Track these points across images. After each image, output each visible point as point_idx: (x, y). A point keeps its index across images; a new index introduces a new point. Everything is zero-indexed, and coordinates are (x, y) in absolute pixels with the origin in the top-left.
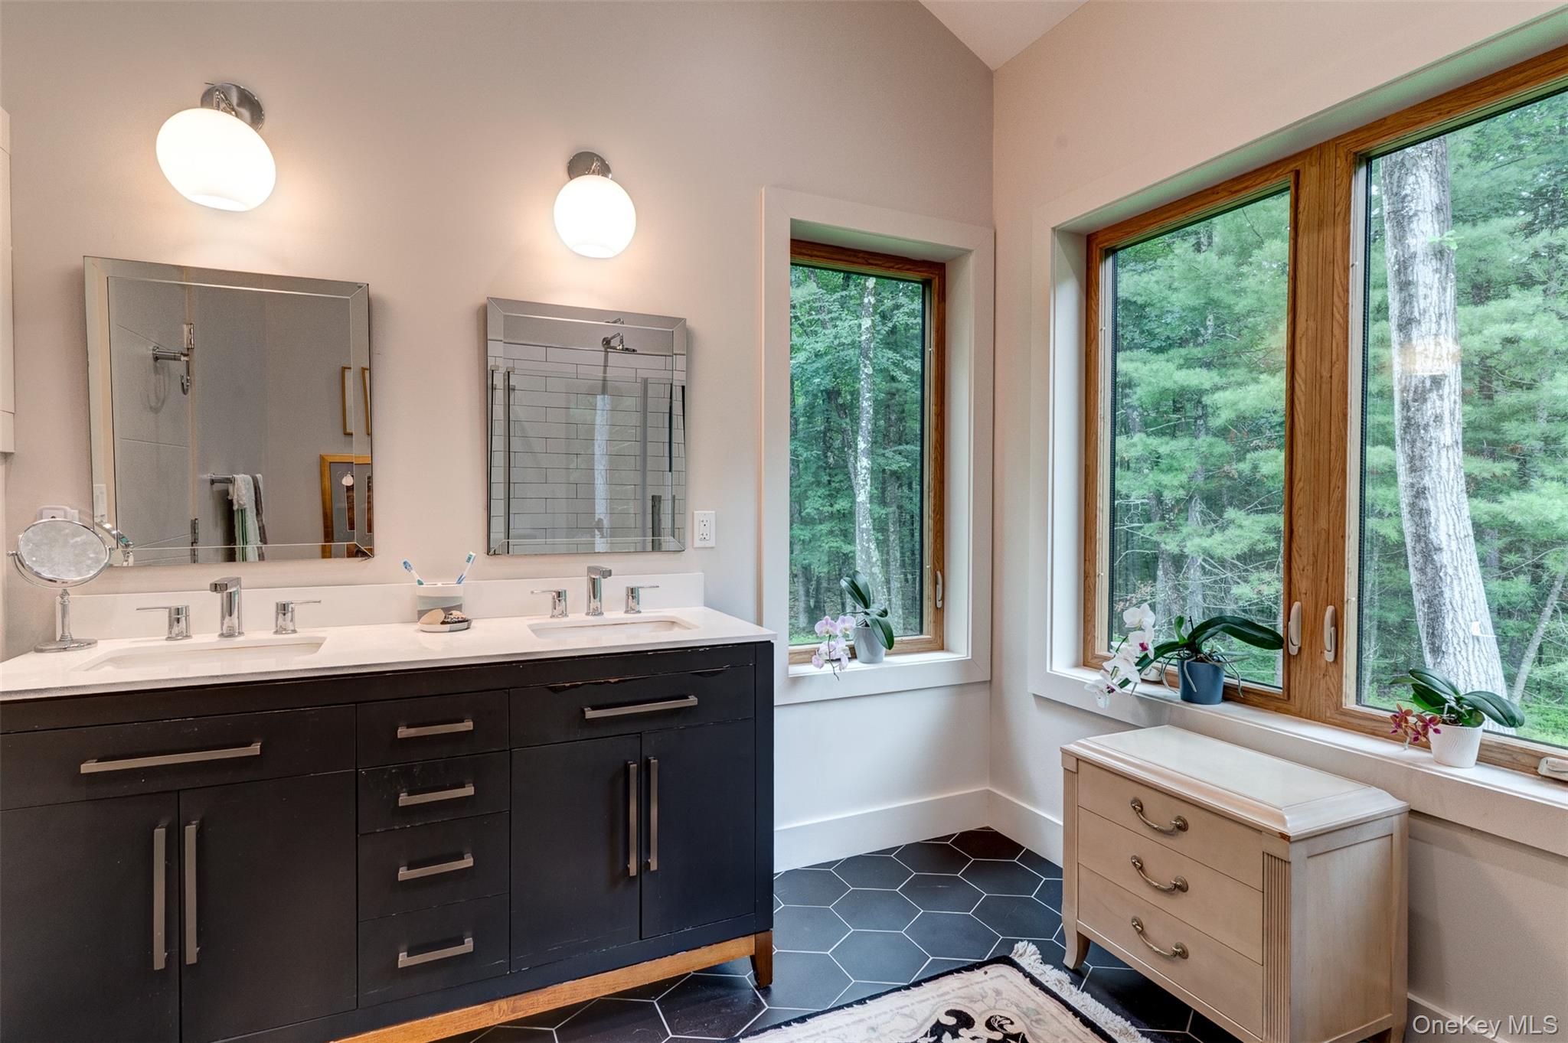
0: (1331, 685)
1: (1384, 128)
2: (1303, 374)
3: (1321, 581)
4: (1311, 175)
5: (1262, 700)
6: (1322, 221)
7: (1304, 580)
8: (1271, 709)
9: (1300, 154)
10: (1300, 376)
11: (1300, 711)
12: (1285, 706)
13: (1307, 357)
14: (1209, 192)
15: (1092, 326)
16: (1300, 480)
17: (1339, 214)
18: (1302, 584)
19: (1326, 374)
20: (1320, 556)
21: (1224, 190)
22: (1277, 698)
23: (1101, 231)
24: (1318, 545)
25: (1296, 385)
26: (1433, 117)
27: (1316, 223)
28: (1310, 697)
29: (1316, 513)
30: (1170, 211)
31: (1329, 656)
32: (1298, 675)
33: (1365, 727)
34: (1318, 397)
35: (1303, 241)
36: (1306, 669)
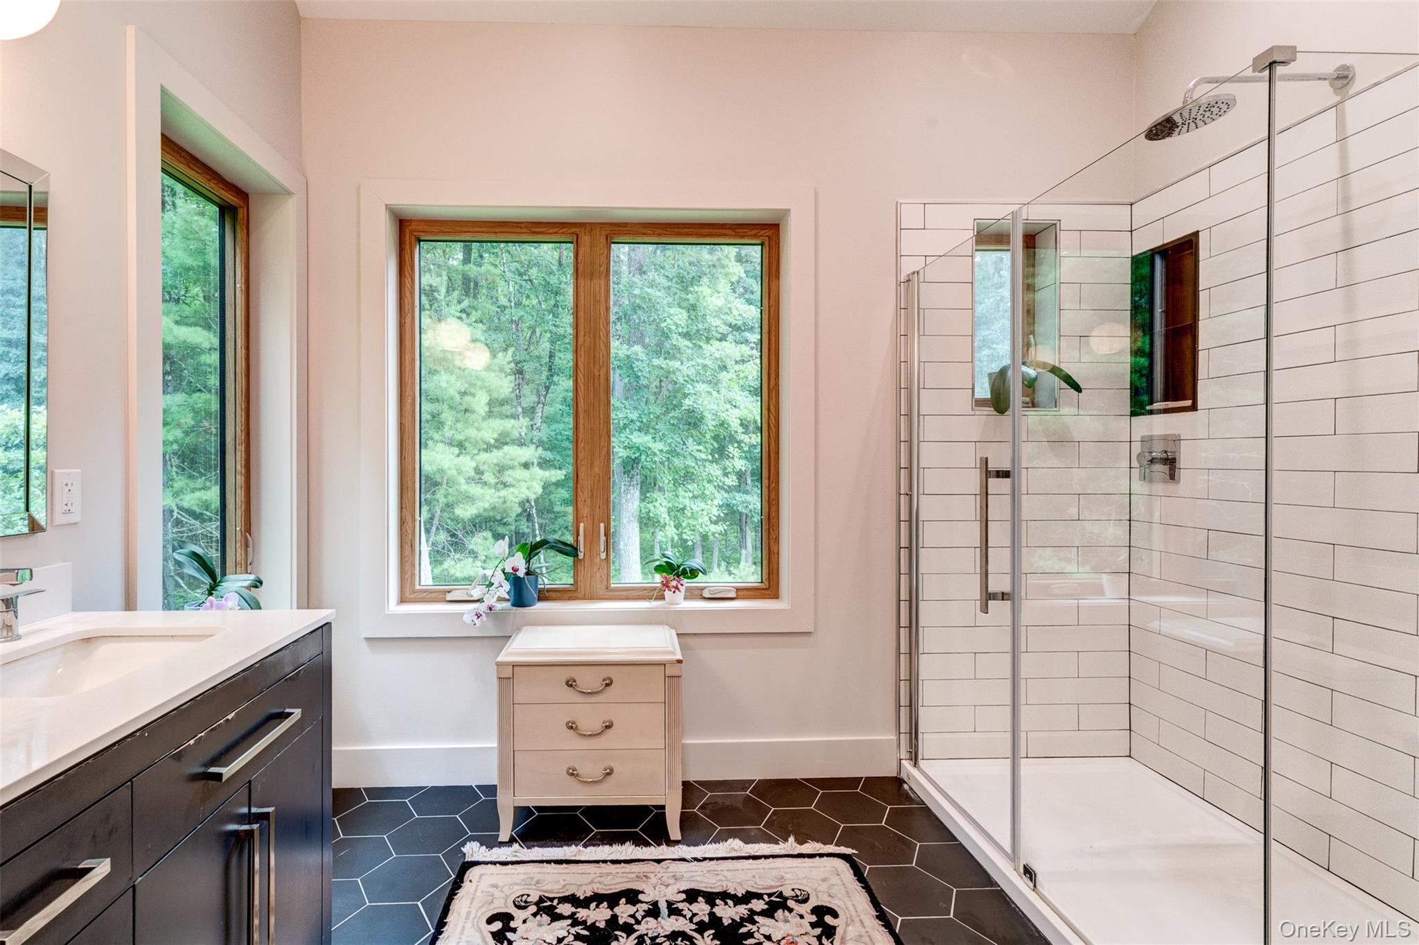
0: (603, 575)
1: (626, 229)
2: (582, 371)
3: (596, 508)
4: (586, 239)
5: (559, 594)
6: (593, 273)
7: (586, 508)
8: (566, 600)
9: (579, 223)
10: (581, 372)
11: (584, 596)
12: (575, 595)
13: (585, 360)
14: (515, 225)
15: (406, 302)
16: (582, 441)
17: (602, 272)
18: (585, 511)
19: (597, 373)
20: (595, 492)
21: (526, 227)
22: (570, 591)
23: (415, 221)
24: (594, 484)
25: (578, 378)
26: (650, 234)
27: (589, 273)
28: (590, 585)
29: (592, 464)
30: (481, 227)
31: (603, 556)
32: (583, 571)
33: (621, 595)
34: (592, 388)
35: (581, 283)
36: (588, 567)
